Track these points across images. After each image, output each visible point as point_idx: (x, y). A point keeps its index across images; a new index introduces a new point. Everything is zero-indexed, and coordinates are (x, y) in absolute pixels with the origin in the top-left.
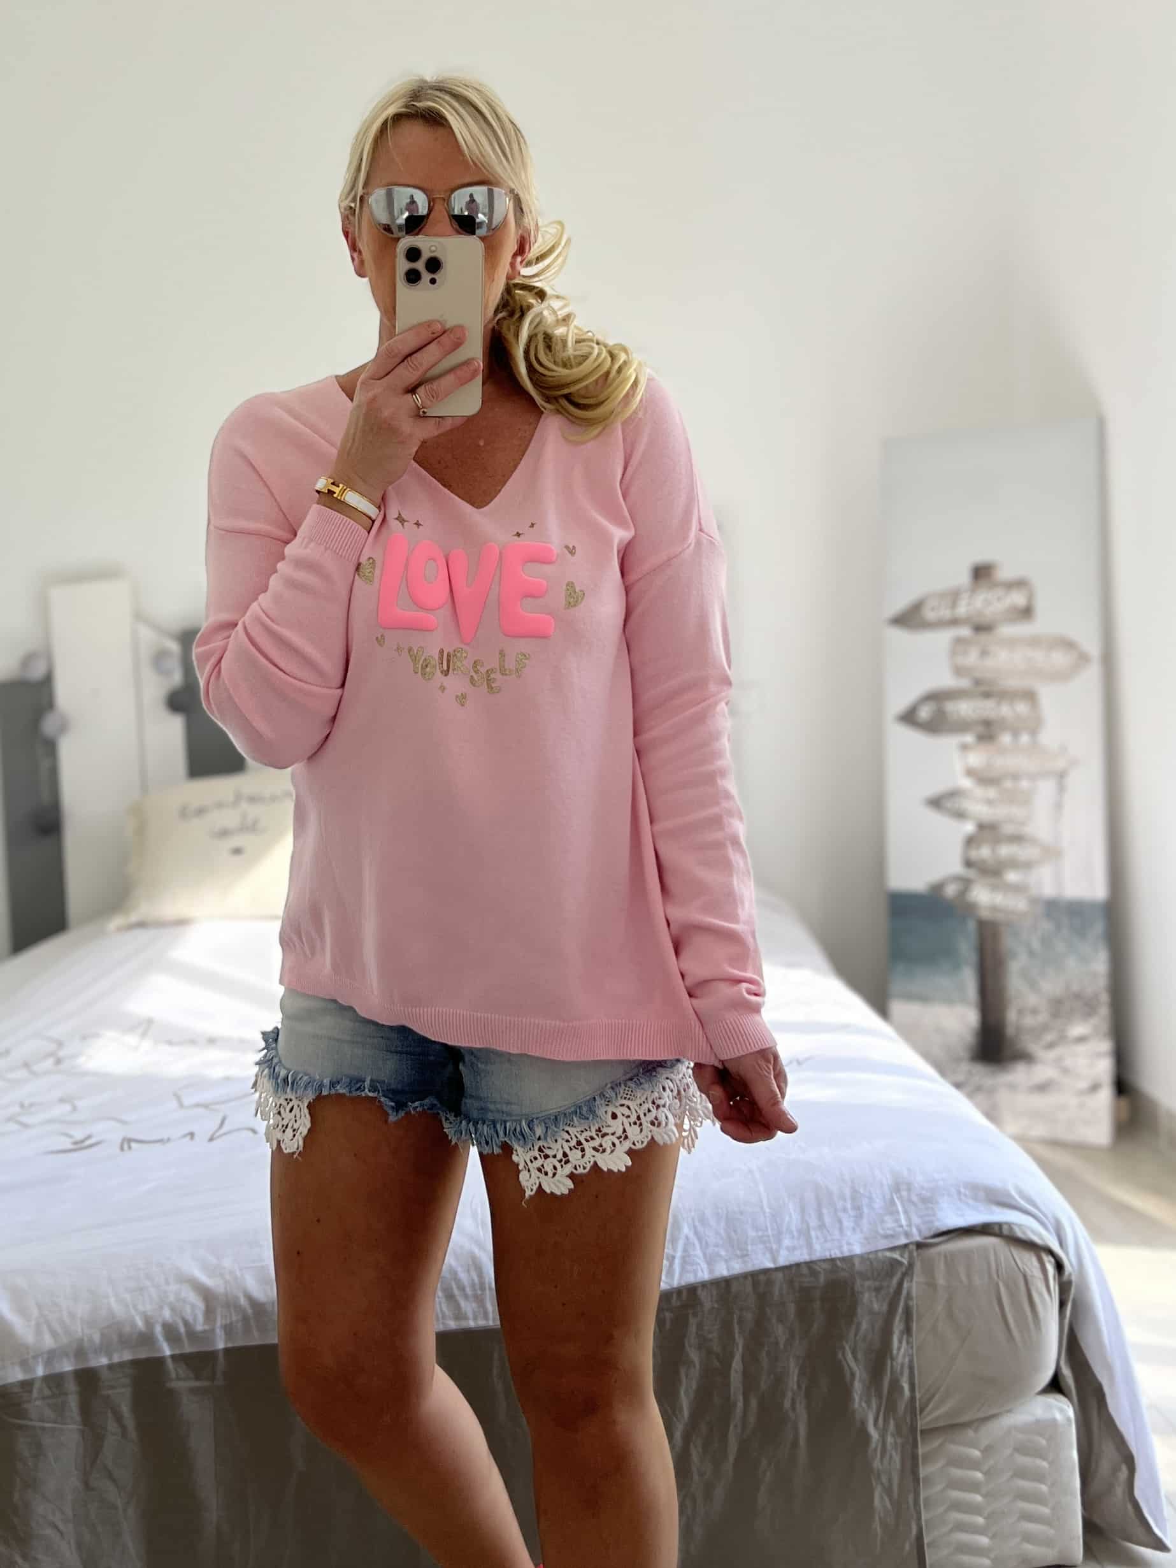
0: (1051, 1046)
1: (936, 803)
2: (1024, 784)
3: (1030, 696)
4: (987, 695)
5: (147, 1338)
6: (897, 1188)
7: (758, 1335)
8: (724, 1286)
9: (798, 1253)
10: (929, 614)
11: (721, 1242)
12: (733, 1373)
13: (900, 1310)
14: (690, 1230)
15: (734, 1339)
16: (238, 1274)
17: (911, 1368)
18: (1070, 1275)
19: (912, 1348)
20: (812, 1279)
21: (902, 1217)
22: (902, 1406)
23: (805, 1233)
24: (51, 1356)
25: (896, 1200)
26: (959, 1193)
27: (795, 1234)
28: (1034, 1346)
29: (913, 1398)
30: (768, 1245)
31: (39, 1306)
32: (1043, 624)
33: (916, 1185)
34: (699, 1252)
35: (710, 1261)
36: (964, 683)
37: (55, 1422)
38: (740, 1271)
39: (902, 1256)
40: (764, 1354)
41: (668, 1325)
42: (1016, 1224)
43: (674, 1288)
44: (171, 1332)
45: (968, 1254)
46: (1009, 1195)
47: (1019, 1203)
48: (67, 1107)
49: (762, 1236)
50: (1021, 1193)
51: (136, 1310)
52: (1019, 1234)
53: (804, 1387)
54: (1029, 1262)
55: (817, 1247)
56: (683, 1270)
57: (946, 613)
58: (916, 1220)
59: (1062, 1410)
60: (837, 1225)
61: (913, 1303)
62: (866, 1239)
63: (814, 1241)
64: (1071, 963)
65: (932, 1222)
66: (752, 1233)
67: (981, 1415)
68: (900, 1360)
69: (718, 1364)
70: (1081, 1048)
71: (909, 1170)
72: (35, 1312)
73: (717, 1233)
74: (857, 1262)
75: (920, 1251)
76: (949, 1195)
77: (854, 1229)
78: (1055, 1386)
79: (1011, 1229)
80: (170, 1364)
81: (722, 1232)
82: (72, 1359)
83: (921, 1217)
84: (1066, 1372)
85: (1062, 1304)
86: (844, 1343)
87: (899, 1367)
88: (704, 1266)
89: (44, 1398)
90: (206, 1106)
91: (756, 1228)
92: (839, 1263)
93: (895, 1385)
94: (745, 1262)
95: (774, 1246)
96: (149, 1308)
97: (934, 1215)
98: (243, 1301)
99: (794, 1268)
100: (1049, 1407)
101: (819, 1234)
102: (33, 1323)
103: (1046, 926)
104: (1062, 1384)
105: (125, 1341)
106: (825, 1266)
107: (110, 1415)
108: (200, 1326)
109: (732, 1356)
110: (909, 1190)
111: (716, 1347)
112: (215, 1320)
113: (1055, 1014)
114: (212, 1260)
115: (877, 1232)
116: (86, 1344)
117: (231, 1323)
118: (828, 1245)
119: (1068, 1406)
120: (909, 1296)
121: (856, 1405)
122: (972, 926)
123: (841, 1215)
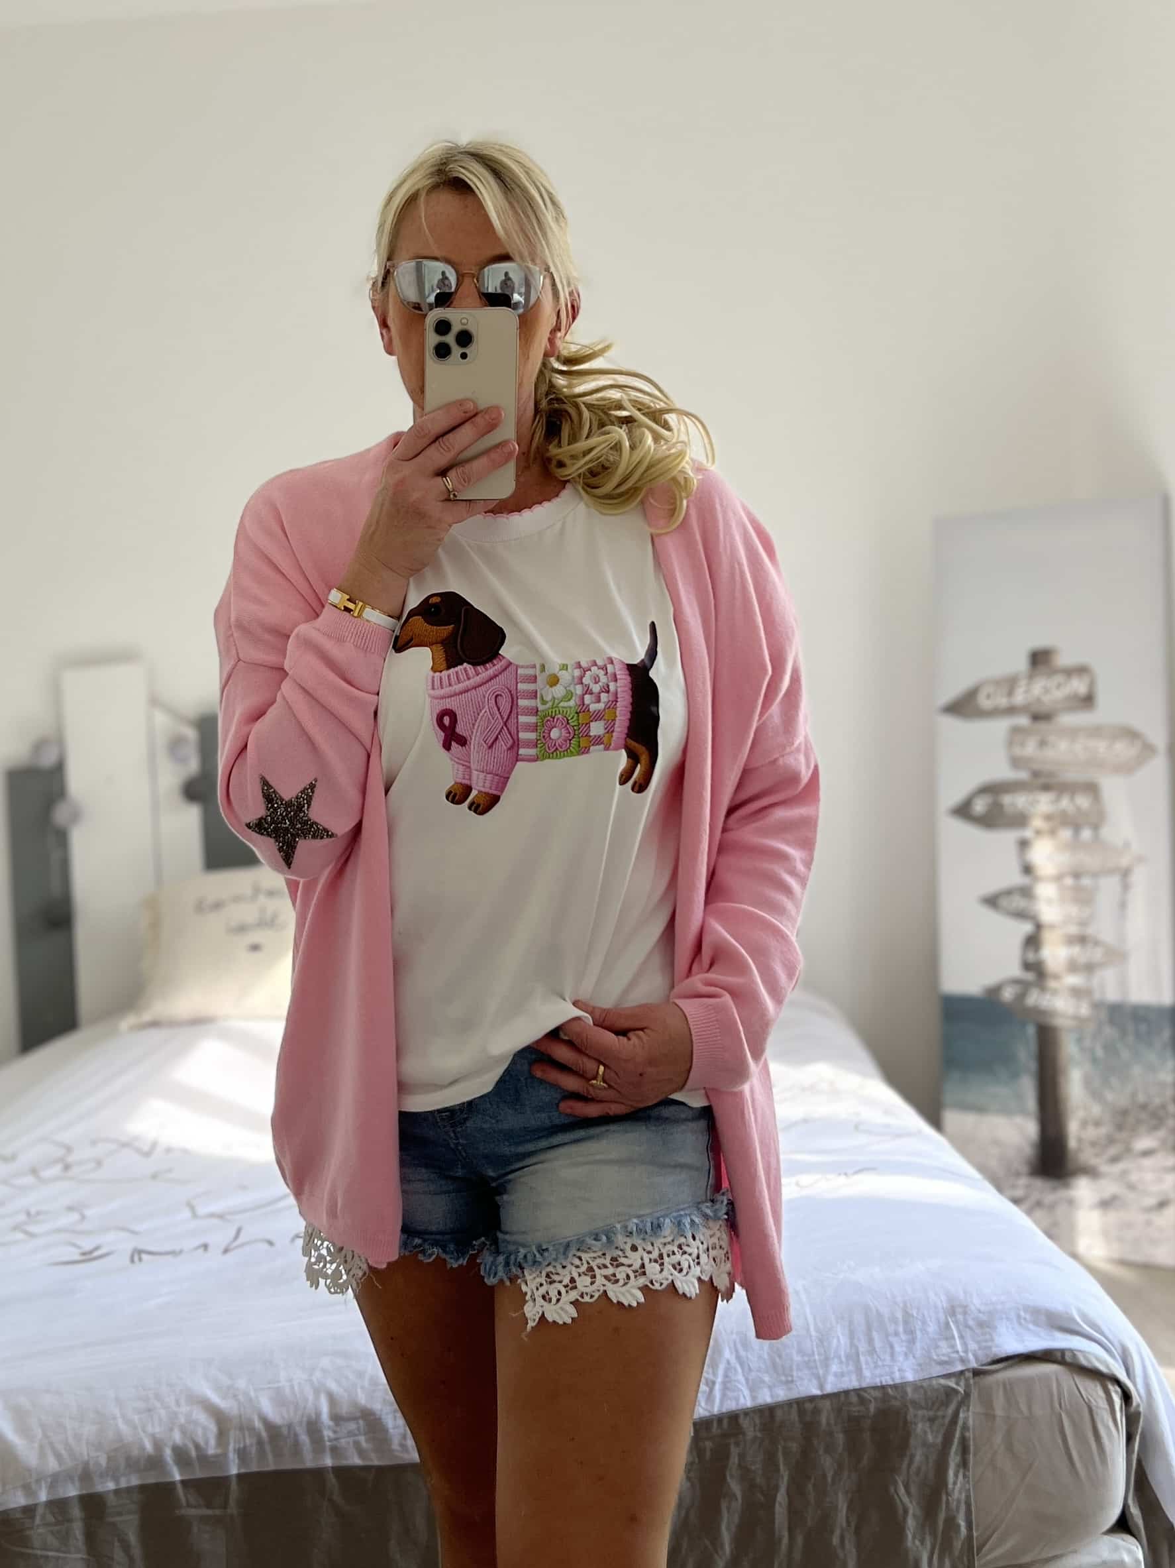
0: (1115, 1160)
1: (992, 901)
2: (1086, 881)
3: (1092, 789)
4: (1046, 788)
5: (155, 1462)
6: (952, 1311)
7: (804, 1467)
8: (767, 1414)
9: (846, 1379)
10: (984, 702)
11: (763, 1366)
12: (777, 1505)
13: (956, 1441)
14: (731, 1353)
15: (778, 1470)
16: (252, 1394)
17: (968, 1505)
18: (1138, 1406)
19: (968, 1482)
20: (862, 1408)
21: (958, 1342)
22: (958, 1545)
23: (853, 1357)
24: (55, 1480)
25: (951, 1324)
26: (1019, 1317)
27: (844, 1359)
28: (1099, 1482)
29: (970, 1537)
30: (814, 1371)
31: (43, 1426)
32: (1105, 712)
33: (973, 1308)
34: (740, 1377)
35: (753, 1389)
36: (1023, 775)
37: (58, 1550)
38: (785, 1399)
39: (957, 1384)
40: (810, 1487)
41: (708, 1454)
42: (1080, 1351)
43: (715, 1415)
44: (181, 1455)
45: (1029, 1382)
46: (1073, 1320)
47: (1083, 1328)
48: (74, 1217)
49: (809, 1361)
50: (1085, 1317)
51: (144, 1431)
52: (1084, 1362)
53: (853, 1524)
54: (1094, 1392)
55: (867, 1373)
56: (724, 1396)
57: (1003, 702)
58: (973, 1346)
59: (1130, 1552)
60: (888, 1350)
61: (970, 1435)
62: (920, 1365)
63: (864, 1366)
64: (1137, 1070)
65: (990, 1348)
66: (797, 1358)
67: (1044, 1555)
68: (956, 1495)
69: (762, 1498)
70: (1147, 1162)
71: (965, 1292)
72: (39, 1433)
73: (760, 1357)
74: (909, 1390)
75: (977, 1379)
76: (1008, 1319)
77: (906, 1354)
78: (1123, 1525)
79: (1074, 1356)
80: (179, 1488)
81: (766, 1356)
82: (77, 1484)
83: (978, 1342)
84: (1135, 1511)
85: (1130, 1438)
86: (897, 1478)
87: (955, 1503)
88: (746, 1392)
89: (47, 1525)
90: (221, 1216)
91: (800, 1351)
92: (890, 1390)
93: (951, 1522)
94: (790, 1389)
95: (821, 1372)
96: (156, 1429)
97: (992, 1340)
98: (258, 1424)
99: (842, 1398)
100: (1117, 1548)
101: (869, 1359)
102: (36, 1445)
103: (1109, 1031)
104: (1130, 1523)
105: (133, 1464)
106: (878, 1394)
107: (117, 1544)
108: (212, 1451)
109: (777, 1488)
110: (965, 1313)
111: (759, 1480)
112: (228, 1444)
113: (1120, 1127)
114: (225, 1381)
115: (931, 1359)
116: (91, 1466)
117: (245, 1447)
118: (878, 1372)
119: (1137, 1547)
120: (965, 1427)
121: (909, 1543)
122: (1031, 1030)
123: (891, 1339)
